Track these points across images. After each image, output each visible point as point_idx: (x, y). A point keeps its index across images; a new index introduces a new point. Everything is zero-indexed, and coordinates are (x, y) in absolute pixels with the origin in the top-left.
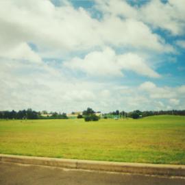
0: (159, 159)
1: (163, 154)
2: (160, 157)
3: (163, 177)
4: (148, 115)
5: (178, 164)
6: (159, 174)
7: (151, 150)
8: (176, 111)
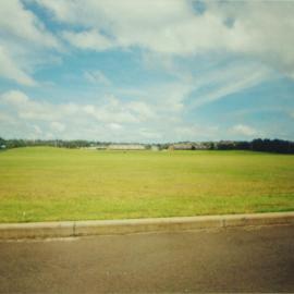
0: (30, 215)
1: (36, 207)
2: (32, 211)
3: (34, 241)
4: (16, 146)
5: (58, 221)
6: (29, 237)
7: (17, 202)
8: (61, 141)
